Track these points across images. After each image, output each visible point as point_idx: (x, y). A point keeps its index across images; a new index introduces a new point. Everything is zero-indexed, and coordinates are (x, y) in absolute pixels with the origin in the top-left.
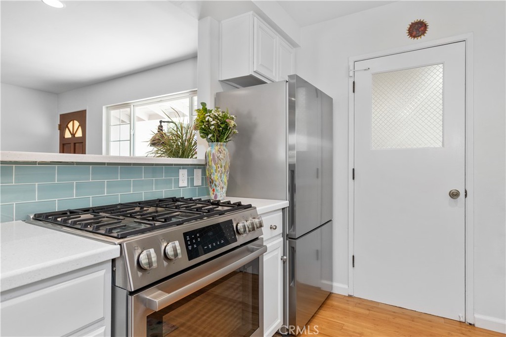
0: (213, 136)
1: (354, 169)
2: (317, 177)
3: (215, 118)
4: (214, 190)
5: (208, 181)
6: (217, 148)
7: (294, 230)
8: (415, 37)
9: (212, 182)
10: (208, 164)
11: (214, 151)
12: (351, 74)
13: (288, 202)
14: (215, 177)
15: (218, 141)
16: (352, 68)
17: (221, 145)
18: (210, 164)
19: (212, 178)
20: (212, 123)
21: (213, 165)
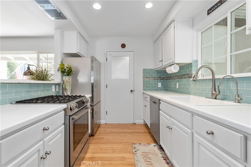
0: (67, 74)
1: (107, 85)
2: (96, 87)
3: (67, 68)
4: (67, 92)
5: (64, 89)
6: (68, 78)
7: (93, 103)
8: (123, 48)
9: (66, 89)
10: (64, 83)
11: (67, 79)
12: (106, 56)
13: (91, 95)
14: (67, 88)
15: (68, 75)
16: (106, 54)
17: (69, 77)
18: (65, 83)
19: (66, 88)
20: (66, 69)
21: (67, 84)
